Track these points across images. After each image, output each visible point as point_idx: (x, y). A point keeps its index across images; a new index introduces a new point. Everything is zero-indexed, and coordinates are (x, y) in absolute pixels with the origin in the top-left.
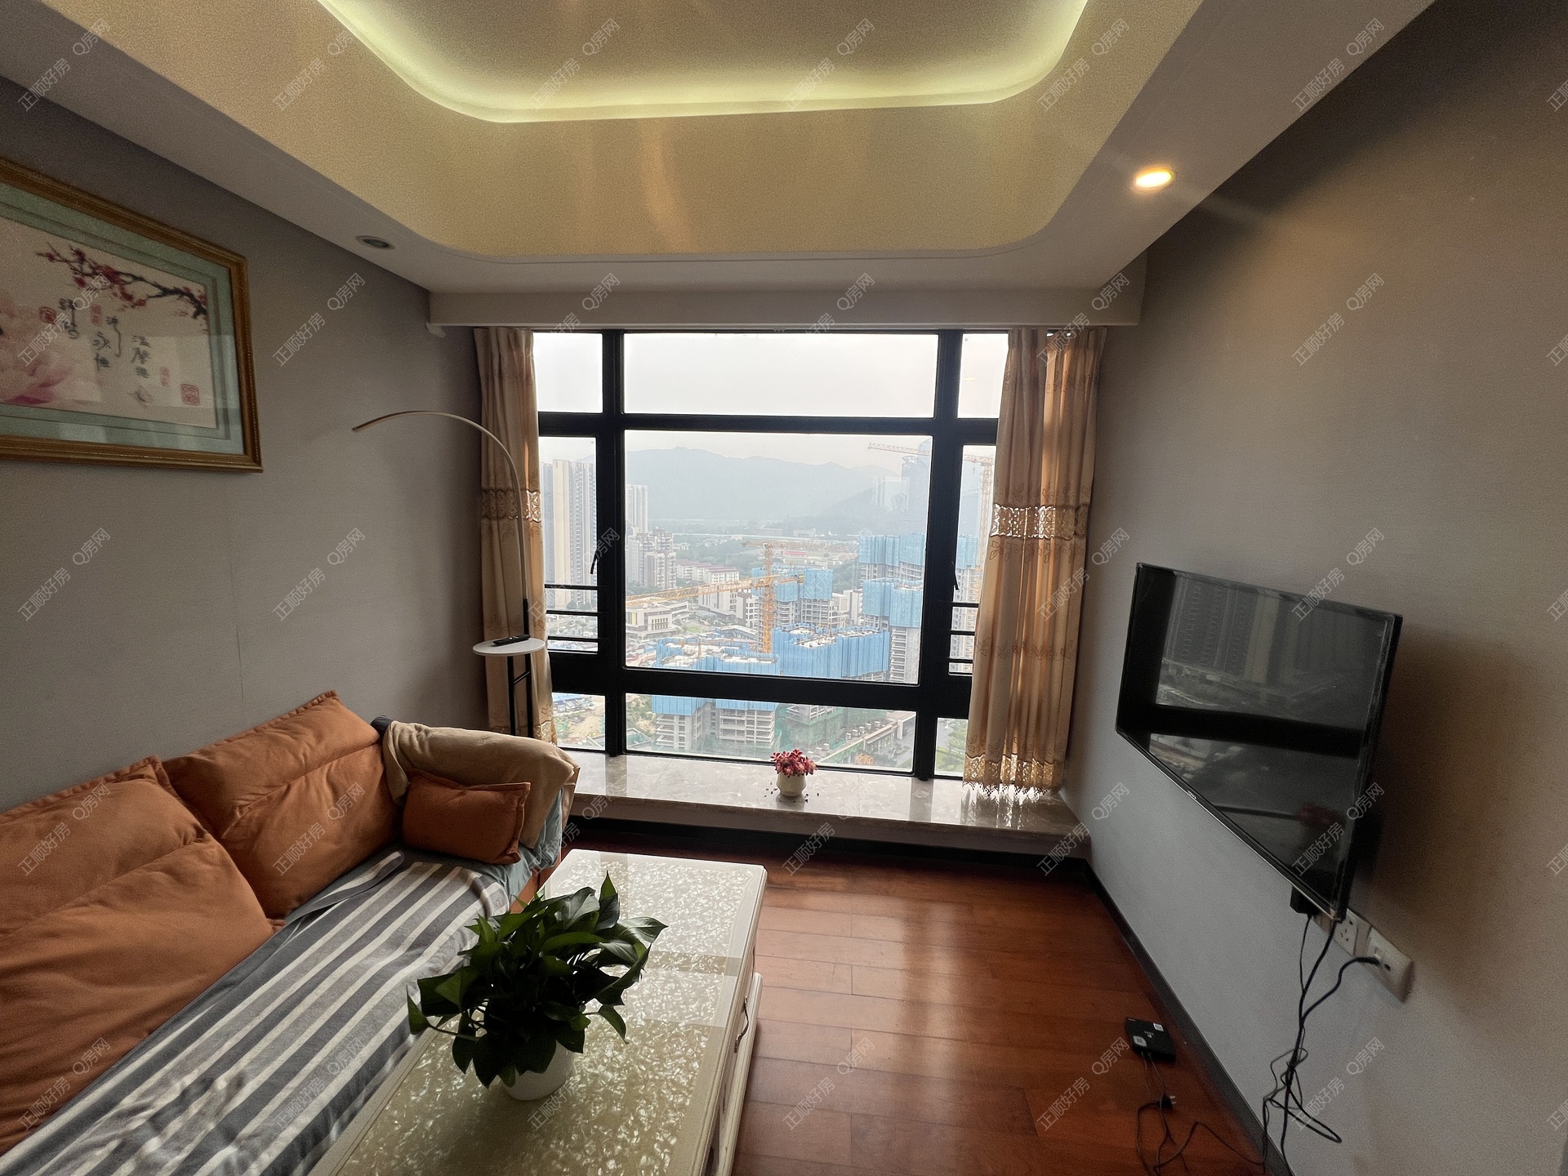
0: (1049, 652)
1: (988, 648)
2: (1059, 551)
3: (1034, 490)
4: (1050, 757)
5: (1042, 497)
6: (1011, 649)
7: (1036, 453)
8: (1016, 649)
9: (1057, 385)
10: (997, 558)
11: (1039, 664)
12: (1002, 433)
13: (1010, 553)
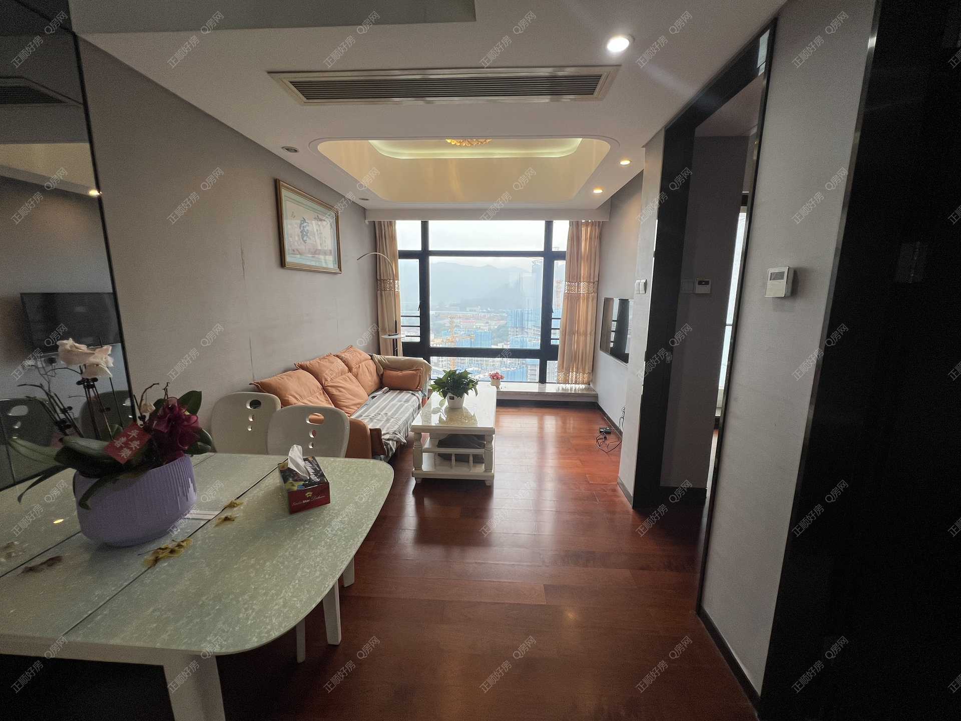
0: (585, 334)
1: (564, 334)
2: (588, 297)
3: (579, 276)
4: (587, 371)
5: (582, 279)
6: (572, 333)
7: (579, 262)
8: (574, 333)
9: (586, 239)
10: (567, 301)
11: (582, 338)
12: (567, 257)
13: (571, 299)
